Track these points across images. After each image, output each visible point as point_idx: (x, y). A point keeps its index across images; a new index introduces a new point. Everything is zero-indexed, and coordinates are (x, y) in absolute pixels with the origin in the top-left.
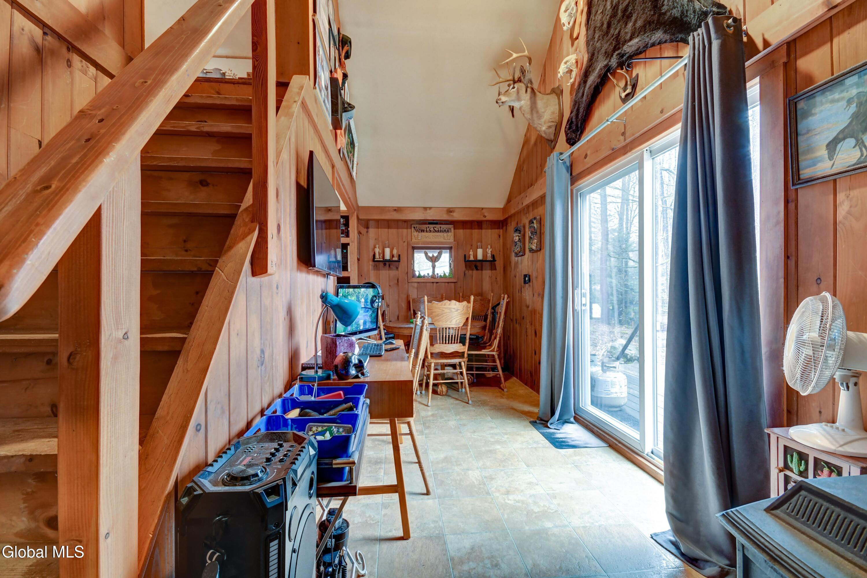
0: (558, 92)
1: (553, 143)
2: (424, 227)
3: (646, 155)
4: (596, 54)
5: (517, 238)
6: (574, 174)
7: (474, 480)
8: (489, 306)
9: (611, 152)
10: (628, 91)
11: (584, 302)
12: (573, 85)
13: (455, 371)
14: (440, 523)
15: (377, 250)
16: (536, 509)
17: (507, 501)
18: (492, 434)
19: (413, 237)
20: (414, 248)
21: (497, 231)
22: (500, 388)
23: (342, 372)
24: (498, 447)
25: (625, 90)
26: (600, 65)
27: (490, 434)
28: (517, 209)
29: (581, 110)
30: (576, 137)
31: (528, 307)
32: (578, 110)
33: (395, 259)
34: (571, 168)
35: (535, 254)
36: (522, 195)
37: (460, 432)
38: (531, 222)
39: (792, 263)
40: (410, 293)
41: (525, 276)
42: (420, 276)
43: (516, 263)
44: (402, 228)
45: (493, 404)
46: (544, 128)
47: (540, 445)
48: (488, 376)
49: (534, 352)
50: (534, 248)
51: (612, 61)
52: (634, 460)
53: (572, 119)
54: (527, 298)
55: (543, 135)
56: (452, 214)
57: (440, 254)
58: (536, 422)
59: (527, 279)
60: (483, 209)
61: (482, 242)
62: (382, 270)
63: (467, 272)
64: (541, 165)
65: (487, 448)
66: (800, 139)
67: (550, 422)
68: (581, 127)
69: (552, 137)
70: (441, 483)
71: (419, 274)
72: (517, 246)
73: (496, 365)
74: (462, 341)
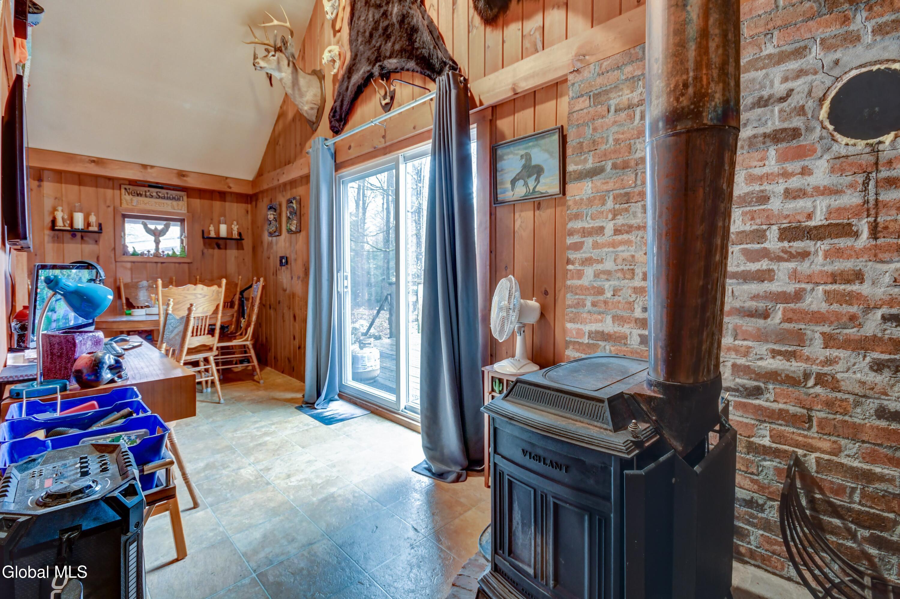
0: (319, 75)
1: (315, 126)
2: (142, 190)
3: (401, 159)
4: (359, 56)
5: (272, 217)
6: (337, 162)
7: (248, 476)
8: (236, 291)
9: (373, 149)
10: (388, 100)
11: (345, 285)
12: (335, 76)
13: (198, 369)
14: (221, 529)
15: (59, 215)
16: (319, 481)
17: (289, 484)
18: (258, 428)
19: (124, 202)
20: (124, 216)
21: (244, 205)
22: (254, 380)
23: (89, 378)
24: (267, 438)
25: (385, 98)
26: (363, 69)
27: (255, 428)
28: (271, 185)
29: (346, 103)
30: (340, 126)
31: (285, 290)
32: (342, 102)
33: (94, 228)
34: (335, 156)
35: (294, 236)
36: (278, 171)
37: (218, 435)
38: (290, 202)
39: (493, 256)
40: (119, 275)
41: (282, 258)
42: (135, 254)
43: (270, 244)
44: (104, 188)
45: (249, 398)
46: (306, 108)
47: (311, 426)
48: (236, 370)
49: (292, 337)
50: (293, 228)
51: (375, 69)
52: (393, 418)
53: (336, 108)
54: (285, 281)
55: (305, 114)
56: (185, 178)
57: (167, 228)
58: (302, 407)
59: (284, 261)
60: (227, 178)
61: (225, 216)
62: (68, 243)
63: (205, 251)
64: (300, 144)
65: (255, 443)
66: (498, 174)
67: (317, 403)
68: (345, 118)
69: (314, 119)
70: (210, 491)
71: (135, 251)
72: (271, 225)
73: (251, 356)
74: (211, 332)
